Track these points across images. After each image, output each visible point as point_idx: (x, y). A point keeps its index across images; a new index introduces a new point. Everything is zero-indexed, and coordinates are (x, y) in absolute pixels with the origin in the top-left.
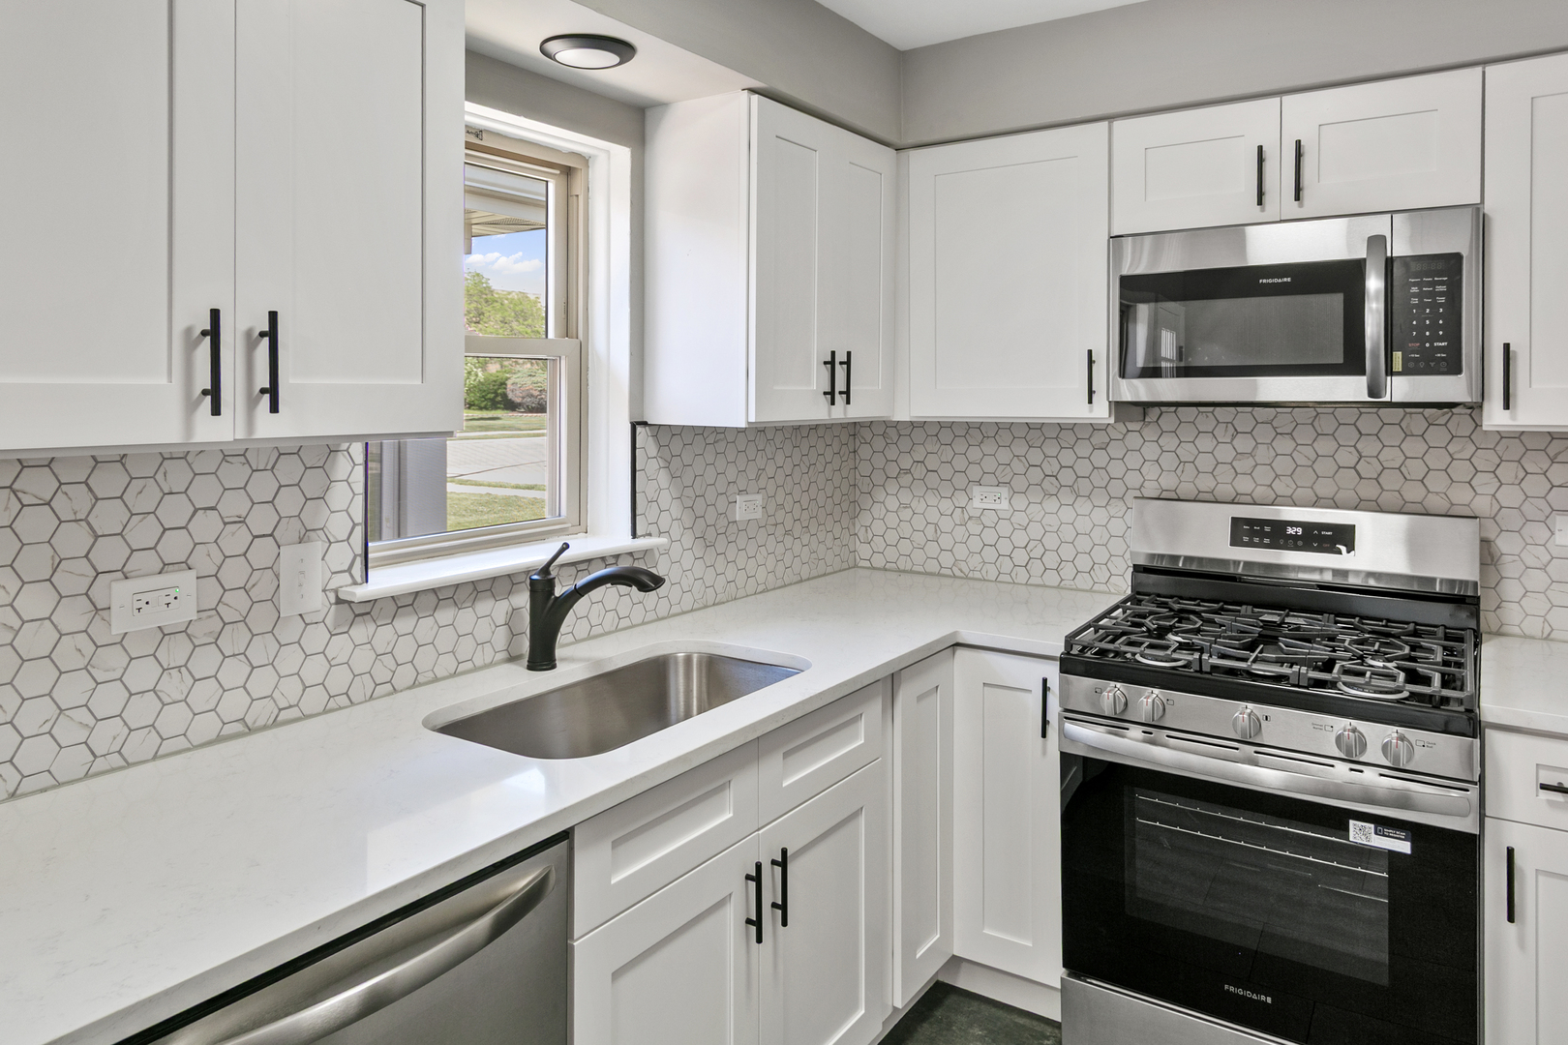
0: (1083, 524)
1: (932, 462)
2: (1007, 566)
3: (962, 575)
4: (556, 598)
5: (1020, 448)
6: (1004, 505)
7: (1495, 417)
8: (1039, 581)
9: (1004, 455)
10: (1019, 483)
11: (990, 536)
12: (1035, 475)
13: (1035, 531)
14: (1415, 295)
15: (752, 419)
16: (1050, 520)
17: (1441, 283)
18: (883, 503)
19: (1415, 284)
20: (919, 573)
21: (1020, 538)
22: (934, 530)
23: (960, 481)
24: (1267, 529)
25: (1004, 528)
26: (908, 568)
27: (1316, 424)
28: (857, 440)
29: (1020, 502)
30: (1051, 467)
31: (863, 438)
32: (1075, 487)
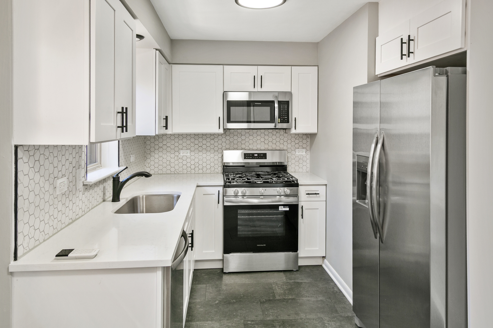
0: (208, 158)
1: (168, 145)
2: (189, 169)
3: (177, 173)
4: (121, 182)
5: (193, 140)
6: (189, 154)
7: (293, 131)
8: (198, 172)
9: (188, 142)
10: (192, 149)
11: (185, 163)
12: (197, 146)
13: (197, 160)
14: (282, 108)
15: (157, 133)
16: (200, 157)
17: (286, 106)
18: (154, 156)
19: (282, 106)
20: (165, 174)
21: (193, 162)
22: (169, 162)
23: (177, 149)
24: (251, 155)
25: (189, 160)
26: (161, 173)
27: (257, 133)
28: (146, 139)
29: (193, 153)
30: (200, 144)
31: (148, 139)
32: (206, 149)
